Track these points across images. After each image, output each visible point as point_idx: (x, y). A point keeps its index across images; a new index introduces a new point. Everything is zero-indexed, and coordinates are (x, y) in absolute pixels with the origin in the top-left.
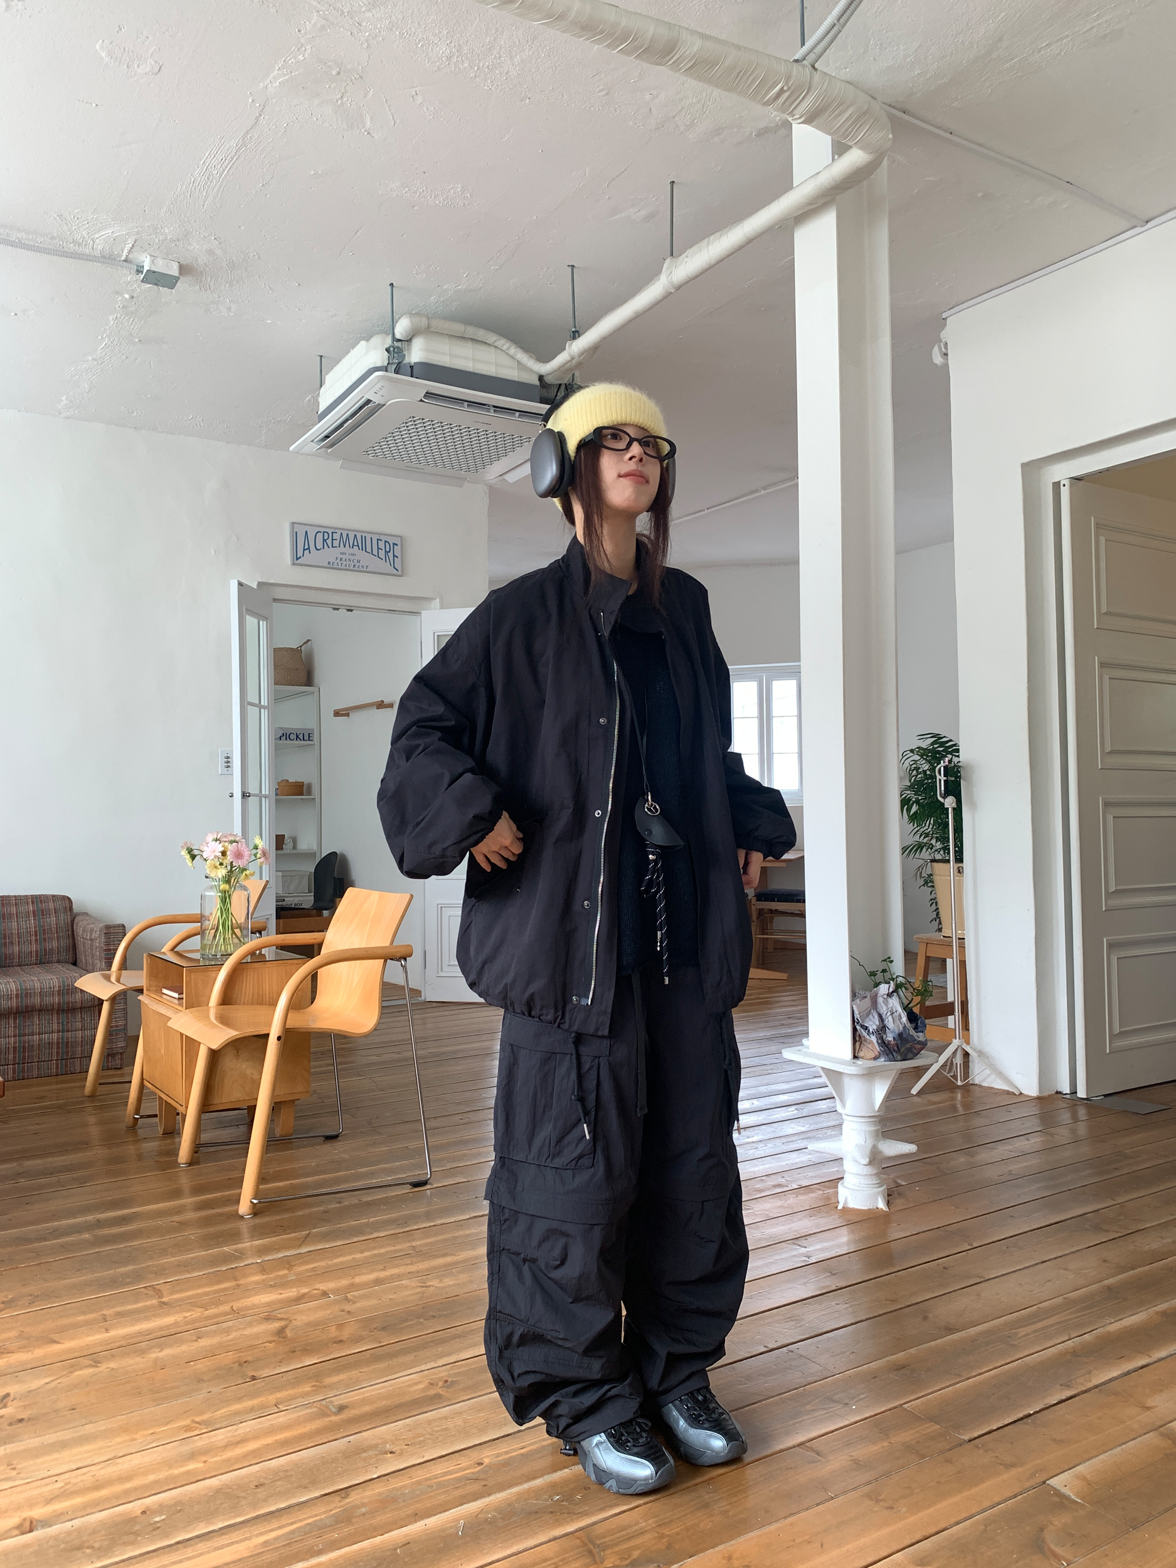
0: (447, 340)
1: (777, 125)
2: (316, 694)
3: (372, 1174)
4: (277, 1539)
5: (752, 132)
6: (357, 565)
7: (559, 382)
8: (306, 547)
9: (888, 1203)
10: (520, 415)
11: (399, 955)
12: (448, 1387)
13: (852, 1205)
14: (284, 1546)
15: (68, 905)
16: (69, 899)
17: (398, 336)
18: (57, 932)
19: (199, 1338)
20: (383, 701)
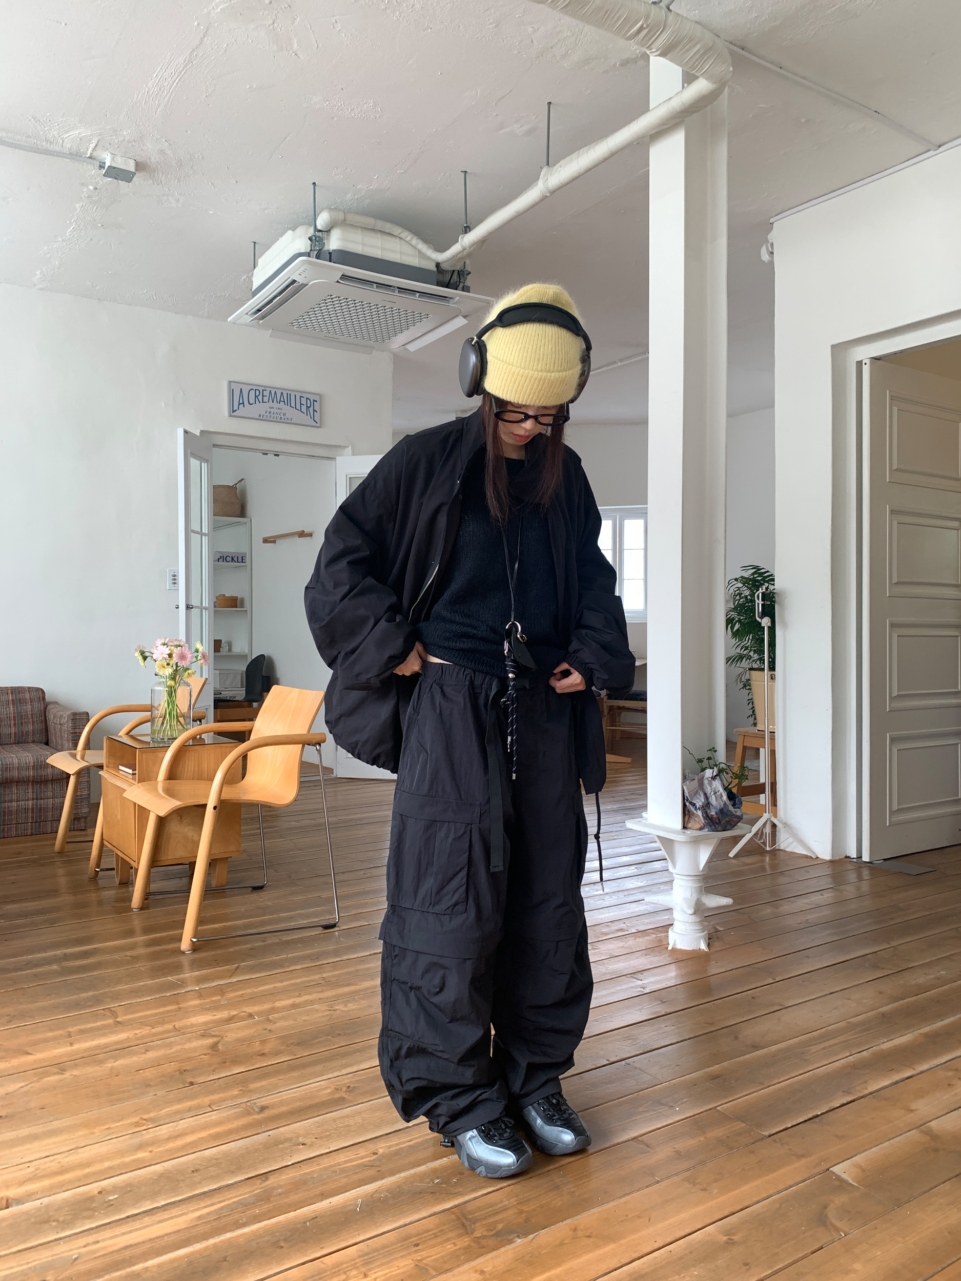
0: (360, 231)
1: (637, 57)
2: (248, 524)
3: (291, 918)
4: (208, 1214)
5: (616, 63)
6: (283, 417)
7: (452, 269)
8: (241, 402)
9: (709, 945)
10: (420, 295)
11: (314, 741)
12: (350, 1092)
13: (679, 946)
14: (215, 1219)
15: (41, 696)
16: (42, 690)
17: (319, 227)
18: (32, 718)
19: (147, 1051)
20: (303, 531)
